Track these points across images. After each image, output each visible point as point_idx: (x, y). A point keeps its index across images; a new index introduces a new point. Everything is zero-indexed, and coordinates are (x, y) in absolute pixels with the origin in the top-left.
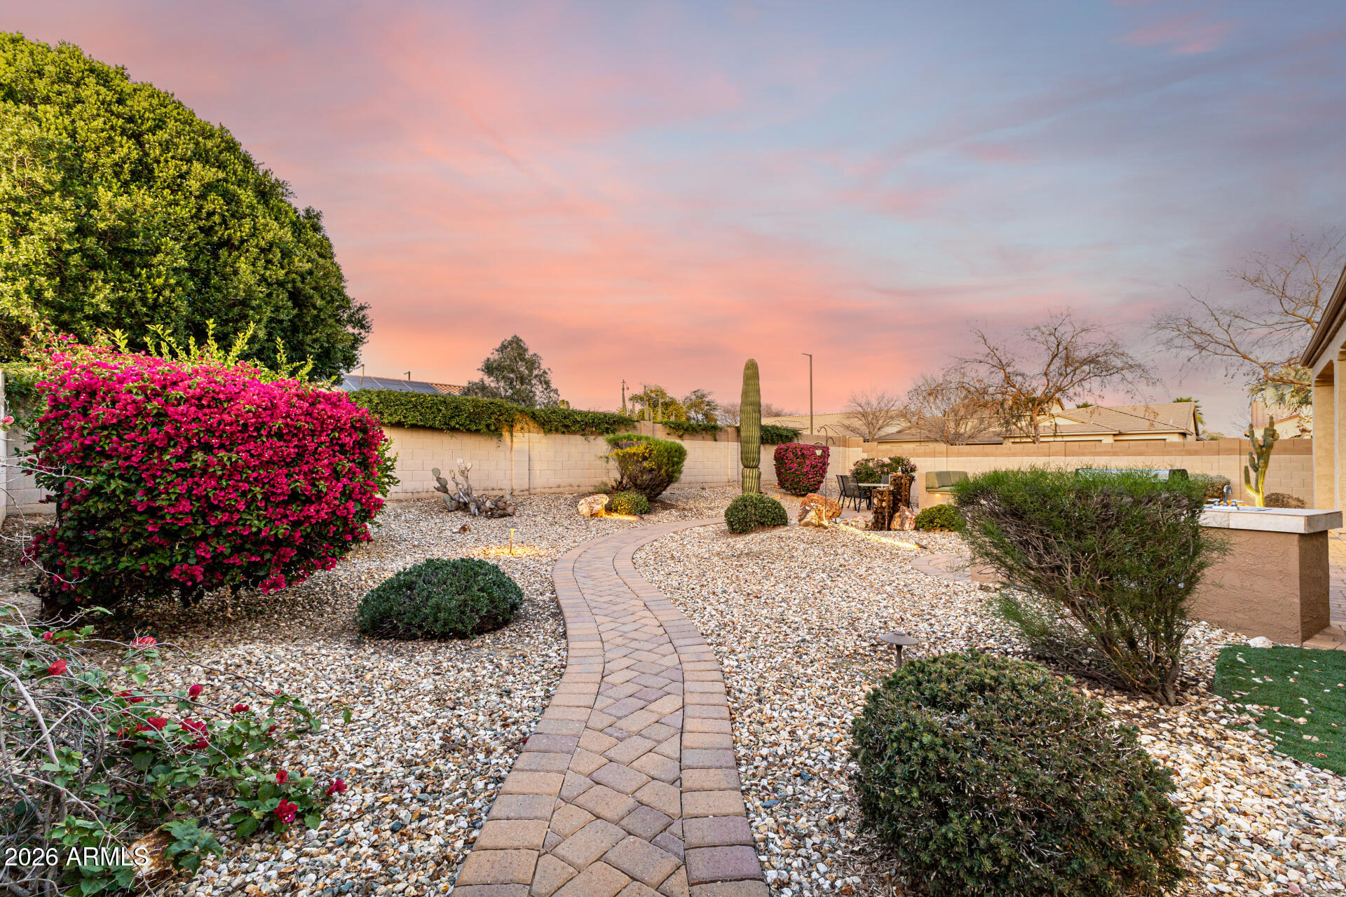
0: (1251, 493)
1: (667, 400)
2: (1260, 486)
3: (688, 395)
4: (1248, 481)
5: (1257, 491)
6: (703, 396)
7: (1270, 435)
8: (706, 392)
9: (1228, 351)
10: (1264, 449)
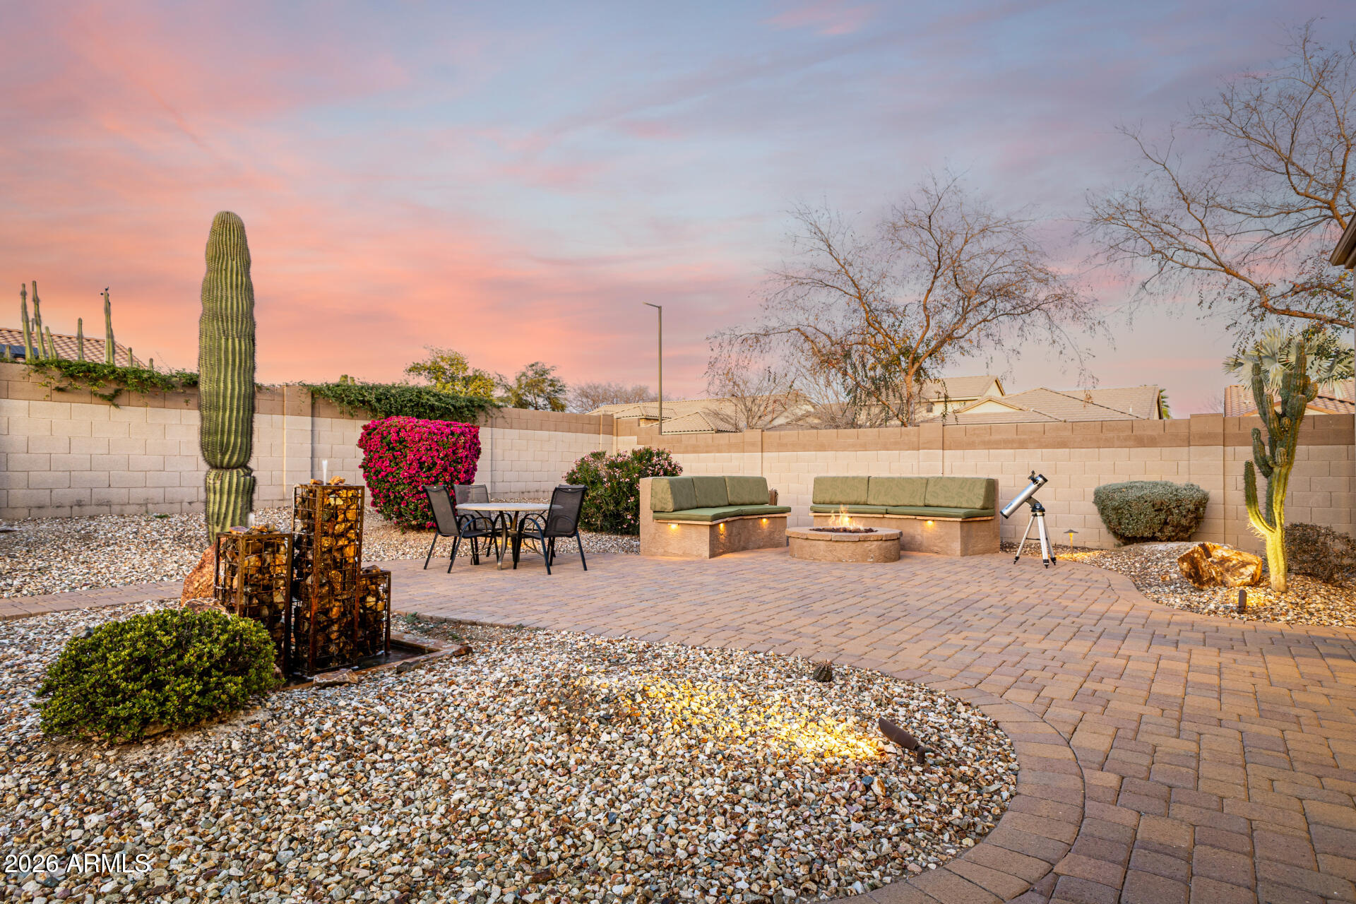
0: (1257, 525)
1: (470, 373)
2: (1276, 510)
3: (524, 370)
4: (1251, 498)
5: (1270, 522)
6: (545, 372)
7: (1297, 389)
8: (547, 367)
9: (1204, 263)
10: (1285, 421)
